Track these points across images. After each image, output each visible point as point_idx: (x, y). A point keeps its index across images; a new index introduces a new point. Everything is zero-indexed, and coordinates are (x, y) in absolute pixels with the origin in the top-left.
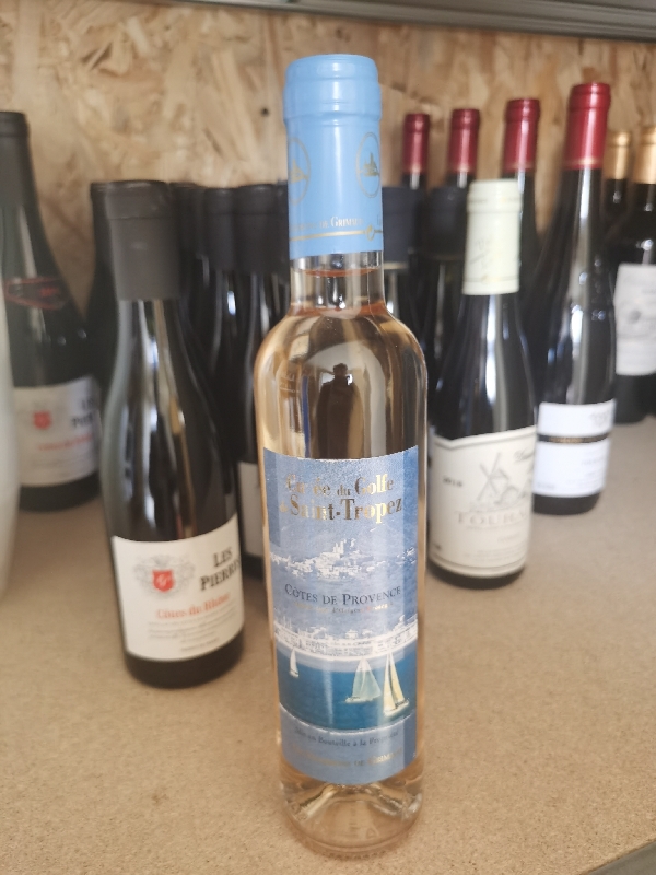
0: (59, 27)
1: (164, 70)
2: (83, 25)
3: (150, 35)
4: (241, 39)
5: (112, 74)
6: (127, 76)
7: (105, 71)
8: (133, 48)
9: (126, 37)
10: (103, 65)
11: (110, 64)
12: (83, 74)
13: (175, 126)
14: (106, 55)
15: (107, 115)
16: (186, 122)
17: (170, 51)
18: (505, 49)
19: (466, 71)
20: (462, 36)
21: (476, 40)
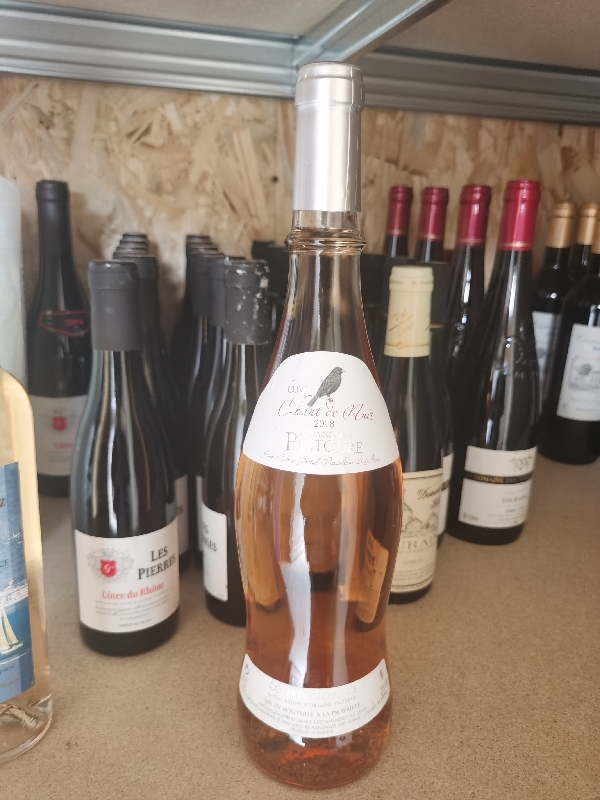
0: (111, 110)
1: (193, 144)
2: (130, 109)
3: (183, 116)
4: (258, 121)
5: (151, 147)
6: (162, 148)
7: (144, 144)
8: (169, 126)
9: (164, 119)
10: (144, 139)
11: (149, 139)
12: (128, 146)
13: (199, 189)
14: (147, 131)
15: (144, 178)
16: (208, 186)
17: (199, 129)
18: (490, 131)
19: (453, 149)
20: (451, 120)
21: (463, 123)
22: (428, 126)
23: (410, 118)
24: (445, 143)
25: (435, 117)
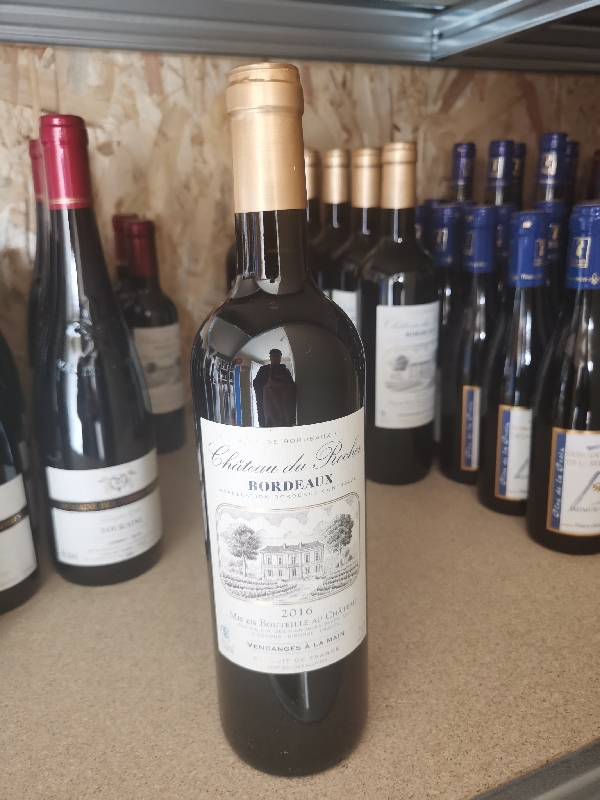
18: (175, 71)
19: (131, 94)
20: (119, 57)
21: (137, 60)
22: (91, 67)
23: (63, 56)
24: (117, 86)
25: (98, 54)
